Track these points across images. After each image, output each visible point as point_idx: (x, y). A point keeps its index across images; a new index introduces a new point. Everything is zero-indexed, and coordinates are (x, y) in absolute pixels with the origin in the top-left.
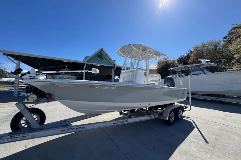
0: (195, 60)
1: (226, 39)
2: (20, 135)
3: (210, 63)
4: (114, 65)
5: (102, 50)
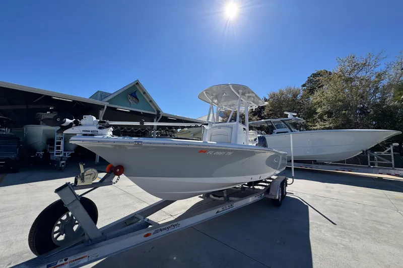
0: (271, 112)
1: (305, 88)
2: (69, 258)
3: (297, 118)
4: (158, 112)
5: (137, 84)
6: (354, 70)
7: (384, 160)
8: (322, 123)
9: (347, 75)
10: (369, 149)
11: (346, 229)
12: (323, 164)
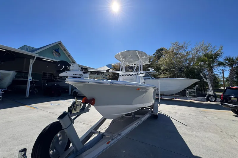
1: (155, 56)
3: (154, 71)
5: (60, 43)
6: (178, 49)
7: (193, 93)
8: (163, 75)
9: (175, 51)
10: (186, 88)
11: (191, 127)
12: (166, 95)
